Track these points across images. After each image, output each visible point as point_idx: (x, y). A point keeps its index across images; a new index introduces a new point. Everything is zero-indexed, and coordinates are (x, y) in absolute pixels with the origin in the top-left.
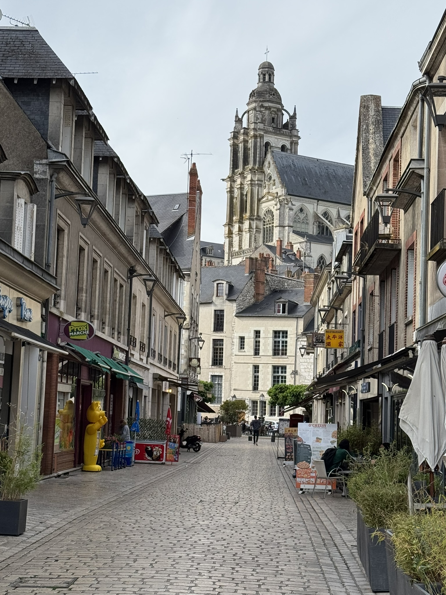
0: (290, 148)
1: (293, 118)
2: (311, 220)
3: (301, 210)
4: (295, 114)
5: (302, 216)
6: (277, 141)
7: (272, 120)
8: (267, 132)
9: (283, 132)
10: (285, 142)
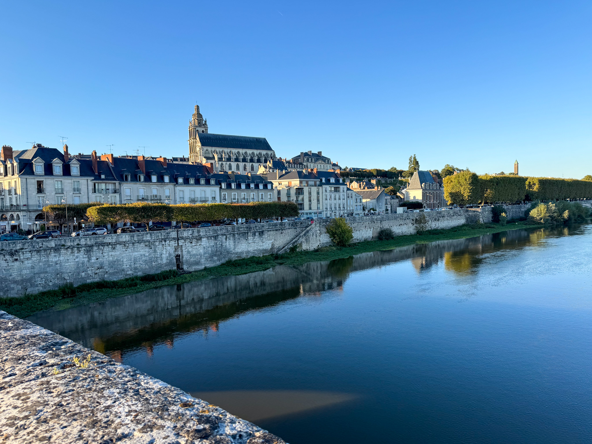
0: (205, 131)
1: (206, 122)
2: (210, 153)
3: (207, 150)
4: (206, 120)
5: (207, 152)
6: (201, 129)
7: (199, 123)
8: (197, 127)
9: (203, 126)
10: (204, 129)
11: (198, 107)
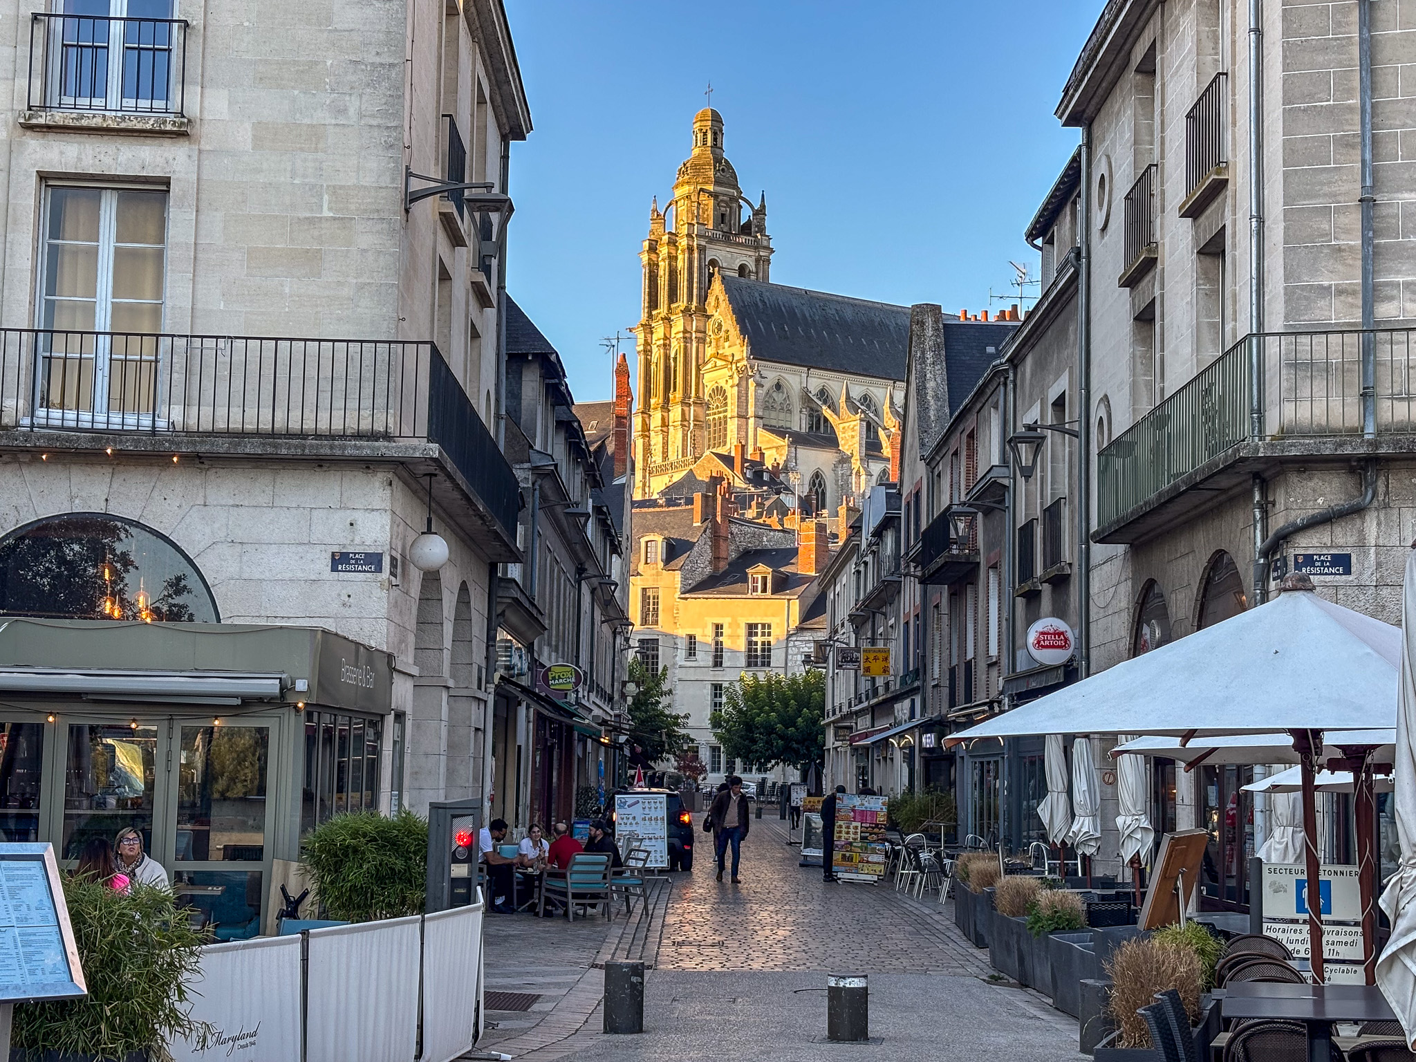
0: (754, 270)
1: (760, 213)
3: (778, 386)
4: (763, 206)
6: (731, 257)
7: (721, 219)
8: (711, 240)
9: (742, 239)
10: (747, 258)
11: (716, 118)
